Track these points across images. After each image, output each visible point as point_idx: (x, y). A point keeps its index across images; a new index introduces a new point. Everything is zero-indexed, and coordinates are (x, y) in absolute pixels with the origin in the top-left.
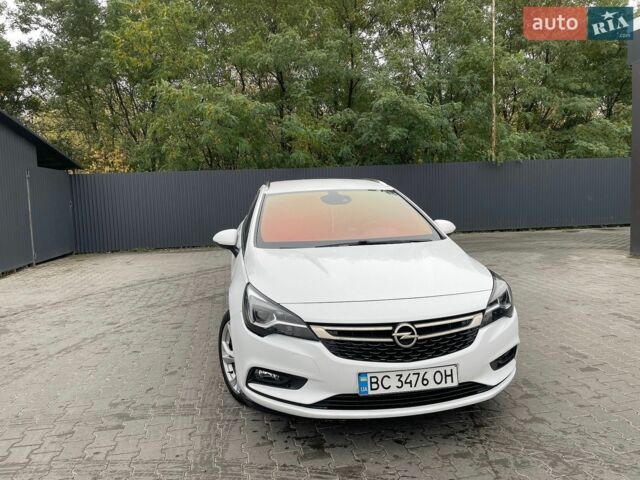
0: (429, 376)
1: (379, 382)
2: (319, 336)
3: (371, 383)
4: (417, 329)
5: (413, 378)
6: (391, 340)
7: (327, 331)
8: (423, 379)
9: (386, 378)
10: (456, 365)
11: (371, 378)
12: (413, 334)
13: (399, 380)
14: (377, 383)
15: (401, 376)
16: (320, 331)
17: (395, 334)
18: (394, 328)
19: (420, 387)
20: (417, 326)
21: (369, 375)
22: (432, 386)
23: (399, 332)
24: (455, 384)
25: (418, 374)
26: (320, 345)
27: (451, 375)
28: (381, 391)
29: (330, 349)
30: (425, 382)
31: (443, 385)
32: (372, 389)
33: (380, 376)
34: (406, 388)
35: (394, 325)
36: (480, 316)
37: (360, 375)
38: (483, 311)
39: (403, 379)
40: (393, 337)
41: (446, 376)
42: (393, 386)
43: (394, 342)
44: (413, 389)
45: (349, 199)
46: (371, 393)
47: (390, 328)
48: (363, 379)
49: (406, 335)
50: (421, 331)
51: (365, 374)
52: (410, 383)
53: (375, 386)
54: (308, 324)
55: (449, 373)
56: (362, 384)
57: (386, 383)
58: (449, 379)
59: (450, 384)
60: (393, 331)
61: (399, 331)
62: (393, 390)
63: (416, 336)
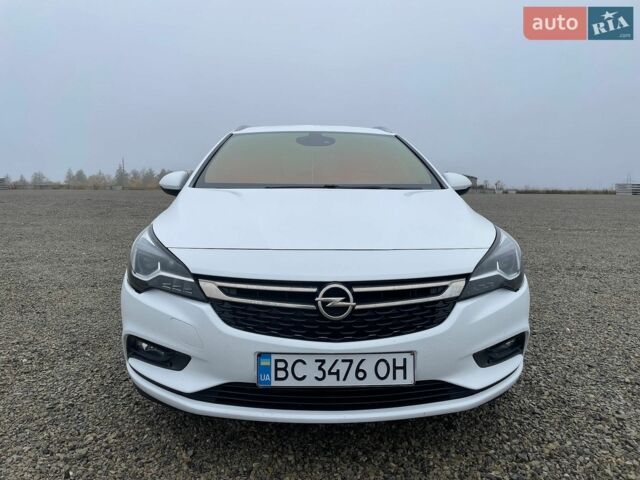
0: (368, 366)
1: (289, 369)
2: (208, 295)
3: (277, 369)
4: (354, 294)
5: (342, 367)
6: (312, 307)
7: (220, 288)
8: (358, 370)
9: (300, 364)
10: (412, 353)
11: (277, 361)
12: (347, 300)
13: (320, 368)
14: (285, 369)
15: (323, 362)
16: (211, 289)
17: (319, 299)
18: (320, 290)
19: (352, 381)
20: (356, 290)
21: (274, 357)
22: (371, 381)
23: (324, 296)
24: (409, 381)
25: (351, 361)
26: (207, 308)
27: (404, 368)
28: (291, 382)
29: (221, 314)
30: (361, 375)
31: (389, 382)
32: (277, 379)
33: (291, 360)
34: (330, 382)
35: (320, 285)
36: (461, 283)
37: (260, 355)
38: (467, 276)
39: (326, 367)
40: (316, 303)
41: (395, 368)
42: (309, 376)
43: (317, 311)
44: (341, 383)
45: (332, 141)
46: (275, 384)
47: (315, 290)
48: (264, 363)
49: (337, 301)
50: (360, 298)
51: (268, 355)
52: (337, 373)
53: (281, 374)
54: (197, 277)
55: (400, 363)
56: (262, 370)
57: (300, 370)
58: (400, 373)
59: (400, 381)
60: (316, 294)
61: (326, 295)
62: (310, 382)
63: (352, 303)
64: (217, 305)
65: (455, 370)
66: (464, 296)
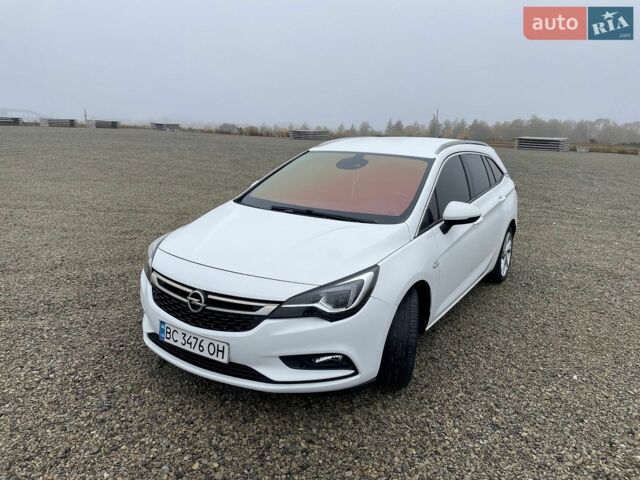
0: (205, 344)
1: (171, 334)
2: (153, 281)
3: (167, 332)
4: (206, 299)
5: (193, 341)
6: (186, 301)
7: (159, 280)
8: (200, 346)
9: (176, 333)
10: (228, 344)
11: (167, 328)
12: (201, 302)
13: (184, 338)
15: (185, 335)
16: (155, 278)
17: (189, 298)
19: (196, 351)
20: (210, 296)
21: (166, 325)
22: (205, 354)
24: (225, 361)
25: (198, 339)
27: (223, 352)
28: (172, 342)
30: (201, 348)
31: (214, 357)
32: (167, 338)
33: (172, 329)
34: (187, 347)
37: (161, 322)
38: (281, 303)
39: (186, 339)
41: (218, 351)
42: (179, 341)
44: (191, 350)
46: (166, 340)
47: (190, 291)
48: (162, 327)
49: (195, 301)
51: (164, 323)
52: (191, 344)
53: (168, 336)
54: (153, 269)
55: (221, 349)
56: (162, 330)
57: (175, 336)
58: (220, 354)
59: (219, 359)
60: (189, 294)
61: (192, 296)
62: (178, 345)
63: (202, 305)
64: (154, 288)
65: (259, 364)
66: (272, 316)
